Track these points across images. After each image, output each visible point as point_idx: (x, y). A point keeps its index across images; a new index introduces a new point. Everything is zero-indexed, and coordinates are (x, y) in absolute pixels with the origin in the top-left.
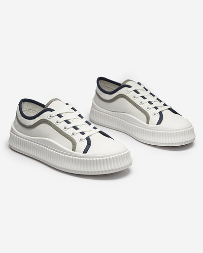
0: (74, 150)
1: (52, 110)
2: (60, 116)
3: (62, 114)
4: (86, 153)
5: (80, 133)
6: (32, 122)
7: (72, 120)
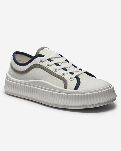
0: (65, 87)
1: (42, 56)
2: (50, 60)
3: (52, 58)
4: (77, 89)
5: (70, 73)
6: (25, 68)
7: (61, 63)
